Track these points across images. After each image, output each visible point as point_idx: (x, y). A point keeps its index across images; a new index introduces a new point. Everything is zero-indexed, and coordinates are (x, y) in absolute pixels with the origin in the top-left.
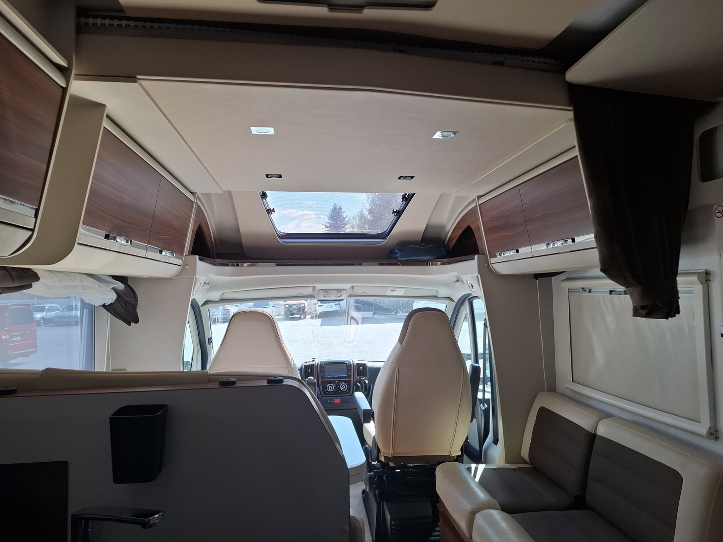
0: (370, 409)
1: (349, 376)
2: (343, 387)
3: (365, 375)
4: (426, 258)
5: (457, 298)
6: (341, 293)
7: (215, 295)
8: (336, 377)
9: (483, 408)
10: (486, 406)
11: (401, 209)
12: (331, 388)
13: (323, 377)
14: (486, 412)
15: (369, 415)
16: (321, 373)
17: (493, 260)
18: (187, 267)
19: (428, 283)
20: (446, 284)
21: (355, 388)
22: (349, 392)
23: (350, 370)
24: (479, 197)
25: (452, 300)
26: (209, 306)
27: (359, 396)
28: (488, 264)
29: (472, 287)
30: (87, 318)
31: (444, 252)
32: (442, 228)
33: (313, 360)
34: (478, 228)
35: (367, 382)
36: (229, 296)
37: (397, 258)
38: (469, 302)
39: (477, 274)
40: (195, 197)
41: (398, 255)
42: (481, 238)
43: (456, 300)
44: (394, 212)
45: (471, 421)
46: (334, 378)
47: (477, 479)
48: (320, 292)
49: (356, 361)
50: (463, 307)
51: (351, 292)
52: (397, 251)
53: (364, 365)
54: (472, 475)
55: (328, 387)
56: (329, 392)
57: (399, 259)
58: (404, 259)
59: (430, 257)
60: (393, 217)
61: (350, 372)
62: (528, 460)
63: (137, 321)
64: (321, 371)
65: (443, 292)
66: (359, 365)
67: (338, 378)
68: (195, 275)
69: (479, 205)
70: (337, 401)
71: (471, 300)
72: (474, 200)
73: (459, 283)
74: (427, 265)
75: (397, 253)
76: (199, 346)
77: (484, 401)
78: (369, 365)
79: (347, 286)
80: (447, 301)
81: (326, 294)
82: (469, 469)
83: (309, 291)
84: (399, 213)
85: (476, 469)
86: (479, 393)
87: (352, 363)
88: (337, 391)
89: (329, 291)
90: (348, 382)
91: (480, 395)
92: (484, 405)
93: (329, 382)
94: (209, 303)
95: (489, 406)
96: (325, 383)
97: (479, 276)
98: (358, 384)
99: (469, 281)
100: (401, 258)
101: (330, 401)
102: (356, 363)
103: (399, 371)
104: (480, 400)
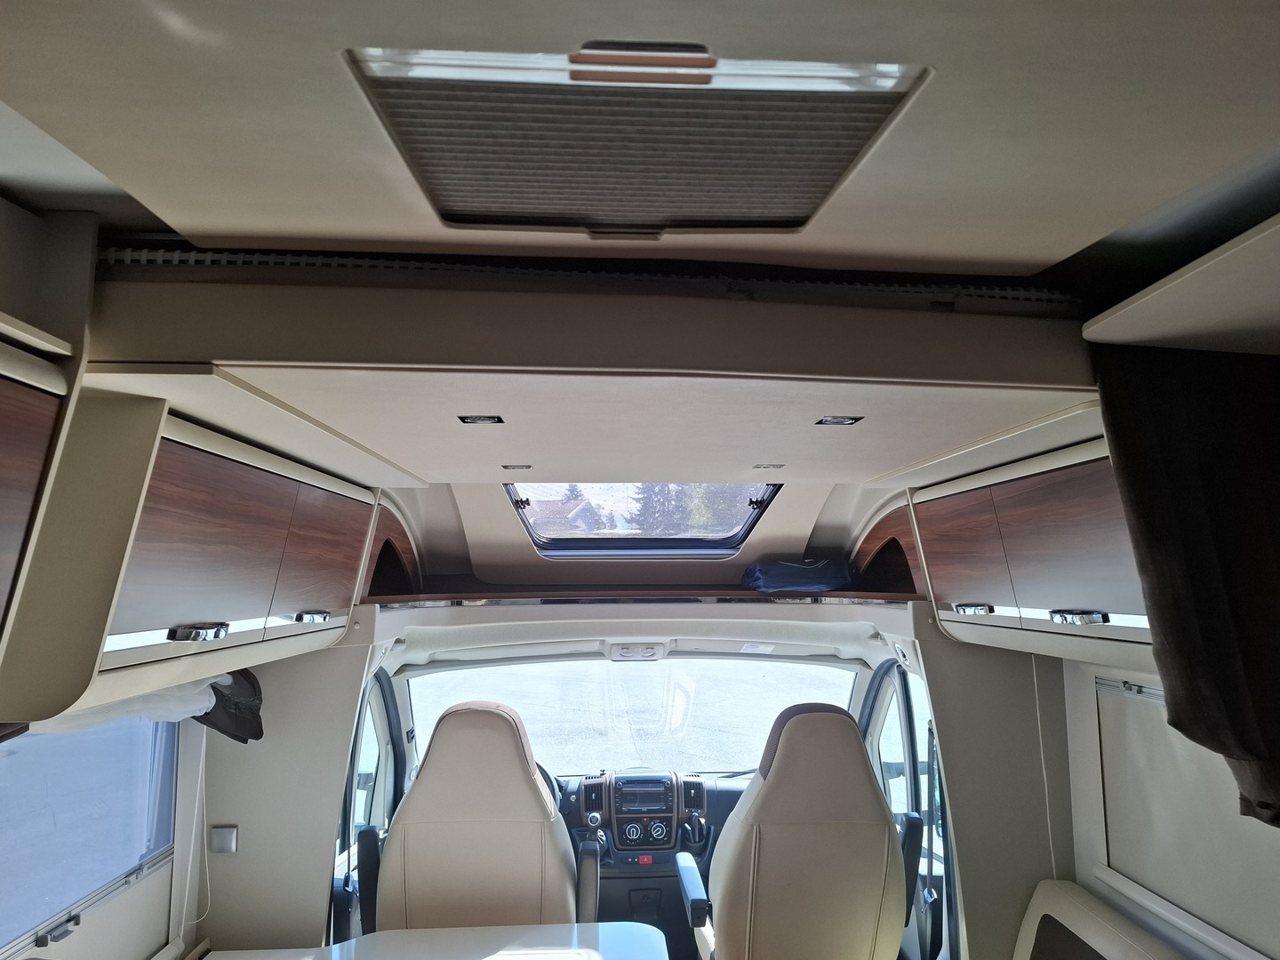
0: (706, 898)
1: (670, 810)
2: (658, 831)
3: (699, 806)
4: (814, 589)
5: (876, 662)
6: (653, 651)
7: (420, 656)
8: (644, 809)
9: (930, 900)
10: (935, 896)
11: (765, 498)
12: (634, 832)
13: (619, 811)
14: (936, 907)
15: (703, 910)
16: (616, 802)
17: (943, 615)
18: (357, 627)
19: (819, 635)
20: (855, 638)
21: (680, 831)
22: (668, 842)
23: (672, 796)
24: (914, 490)
25: (864, 663)
26: (407, 674)
27: (686, 861)
28: (934, 619)
29: (904, 656)
30: (165, 734)
31: (849, 578)
32: (844, 530)
33: (602, 775)
34: (913, 548)
35: (703, 821)
36: (442, 654)
37: (759, 587)
38: (899, 673)
39: (913, 639)
40: (375, 495)
41: (760, 583)
42: (919, 567)
43: (874, 667)
44: (751, 502)
45: (907, 925)
46: (640, 812)
48: (614, 648)
49: (683, 777)
50: (887, 680)
51: (672, 648)
52: (758, 574)
53: (698, 786)
55: (629, 830)
56: (631, 840)
57: (763, 589)
58: (771, 590)
59: (823, 588)
60: (750, 511)
61: (672, 801)
63: (258, 734)
64: (616, 798)
65: (848, 651)
66: (688, 786)
67: (649, 811)
68: (372, 642)
69: (914, 505)
70: (646, 859)
72: (902, 494)
73: (878, 643)
74: (816, 601)
75: (758, 579)
76: (390, 747)
77: (933, 881)
78: (710, 782)
79: (665, 639)
80: (858, 667)
81: (625, 652)
83: (595, 647)
84: (761, 506)
86: (921, 859)
87: (674, 781)
88: (646, 841)
89: (631, 647)
90: (667, 822)
91: (923, 868)
92: (930, 893)
93: (629, 821)
94: (407, 668)
95: (940, 894)
96: (623, 822)
97: (917, 642)
98: (686, 825)
99: (897, 645)
100: (765, 587)
101: (633, 860)
102: (684, 782)
103: (760, 832)
104: (924, 878)
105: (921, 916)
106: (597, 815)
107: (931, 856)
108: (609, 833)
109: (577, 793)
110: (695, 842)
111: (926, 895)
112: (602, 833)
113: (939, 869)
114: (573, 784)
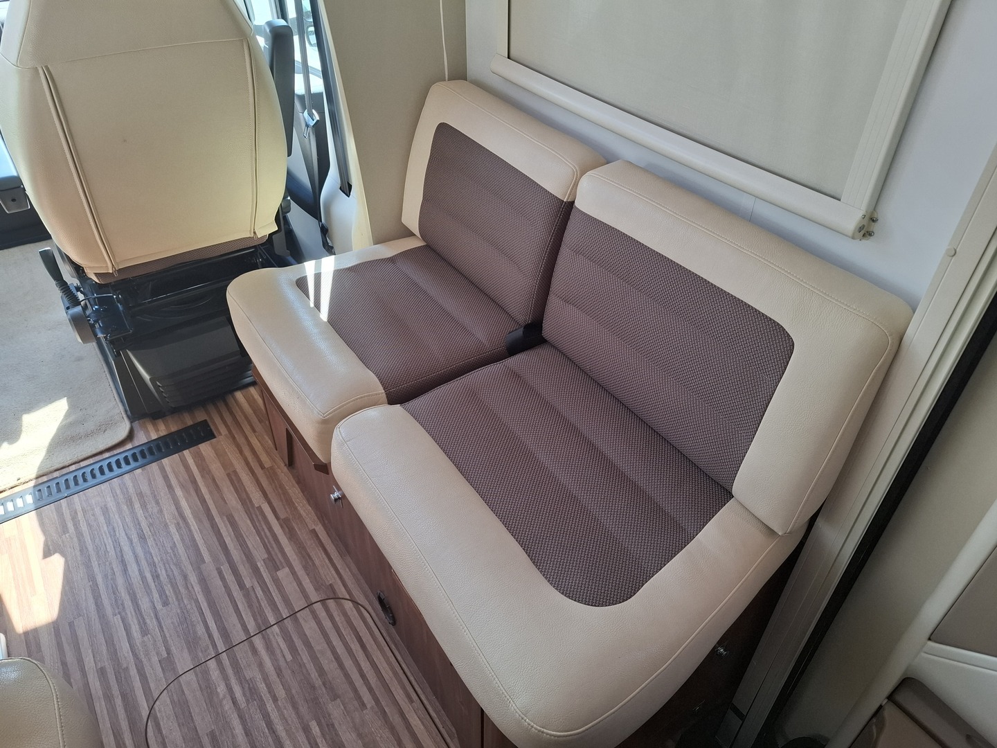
9: (312, 123)
10: (317, 117)
14: (319, 129)
47: (324, 315)
54: (312, 305)
62: (416, 231)
77: (313, 101)
82: (301, 284)
85: (318, 277)
86: (295, 74)
91: (299, 88)
92: (311, 115)
95: (322, 114)
104: (301, 98)
105: (304, 140)
107: (306, 70)
111: (306, 118)
113: (318, 85)
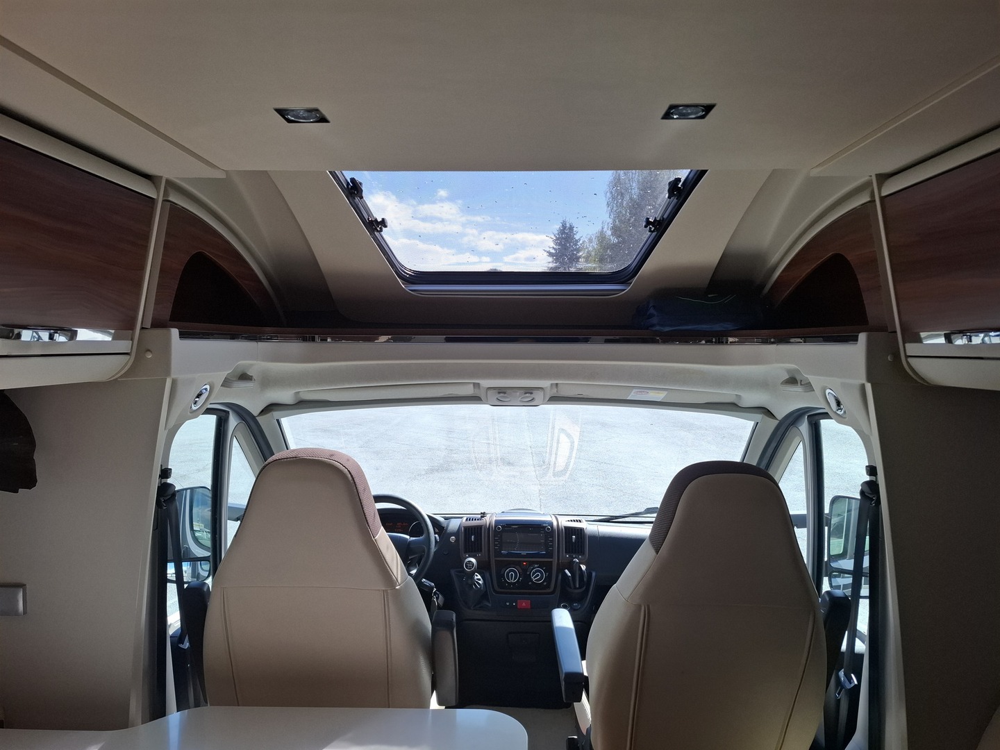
1: (550, 555)
2: (537, 576)
3: (580, 552)
4: (718, 327)
5: (782, 411)
6: (533, 396)
8: (524, 553)
10: (855, 681)
11: (665, 216)
12: (512, 576)
13: (498, 554)
16: (495, 545)
17: (912, 348)
18: (149, 356)
19: (721, 381)
20: (763, 384)
21: (560, 576)
22: (548, 586)
23: (552, 541)
24: (883, 178)
25: (768, 413)
26: (276, 414)
27: (563, 618)
28: (896, 355)
29: (837, 404)
32: (756, 259)
33: (481, 517)
34: (873, 262)
35: (583, 567)
36: (308, 393)
37: (653, 325)
38: (810, 423)
39: (863, 381)
41: (655, 320)
42: (880, 287)
43: (781, 415)
44: (648, 223)
46: (519, 555)
48: (491, 393)
49: (564, 522)
50: (793, 430)
51: (554, 392)
52: (652, 311)
53: (579, 532)
55: (508, 573)
56: (511, 583)
57: (657, 328)
58: (667, 329)
59: (729, 326)
60: (645, 235)
61: (552, 546)
63: (31, 483)
64: (495, 540)
65: (751, 398)
66: (570, 531)
67: (528, 556)
68: (169, 374)
69: (882, 199)
70: (524, 604)
71: (817, 417)
72: (867, 185)
73: (797, 389)
74: (720, 342)
75: (651, 316)
79: (546, 383)
80: (759, 417)
81: (503, 397)
83: (468, 390)
84: (659, 227)
87: (555, 524)
88: (525, 583)
89: (508, 391)
90: (547, 567)
93: (508, 565)
94: (274, 408)
95: (859, 680)
96: (503, 565)
97: (869, 387)
98: (567, 571)
99: (828, 391)
100: (662, 325)
101: (511, 604)
102: (566, 528)
103: (648, 614)
106: (473, 560)
107: (854, 634)
108: (487, 575)
109: (457, 534)
110: (575, 588)
111: (841, 678)
112: (479, 577)
113: (861, 647)
114: (454, 525)
